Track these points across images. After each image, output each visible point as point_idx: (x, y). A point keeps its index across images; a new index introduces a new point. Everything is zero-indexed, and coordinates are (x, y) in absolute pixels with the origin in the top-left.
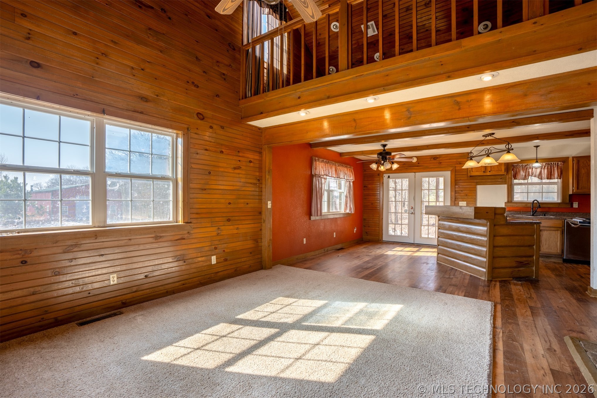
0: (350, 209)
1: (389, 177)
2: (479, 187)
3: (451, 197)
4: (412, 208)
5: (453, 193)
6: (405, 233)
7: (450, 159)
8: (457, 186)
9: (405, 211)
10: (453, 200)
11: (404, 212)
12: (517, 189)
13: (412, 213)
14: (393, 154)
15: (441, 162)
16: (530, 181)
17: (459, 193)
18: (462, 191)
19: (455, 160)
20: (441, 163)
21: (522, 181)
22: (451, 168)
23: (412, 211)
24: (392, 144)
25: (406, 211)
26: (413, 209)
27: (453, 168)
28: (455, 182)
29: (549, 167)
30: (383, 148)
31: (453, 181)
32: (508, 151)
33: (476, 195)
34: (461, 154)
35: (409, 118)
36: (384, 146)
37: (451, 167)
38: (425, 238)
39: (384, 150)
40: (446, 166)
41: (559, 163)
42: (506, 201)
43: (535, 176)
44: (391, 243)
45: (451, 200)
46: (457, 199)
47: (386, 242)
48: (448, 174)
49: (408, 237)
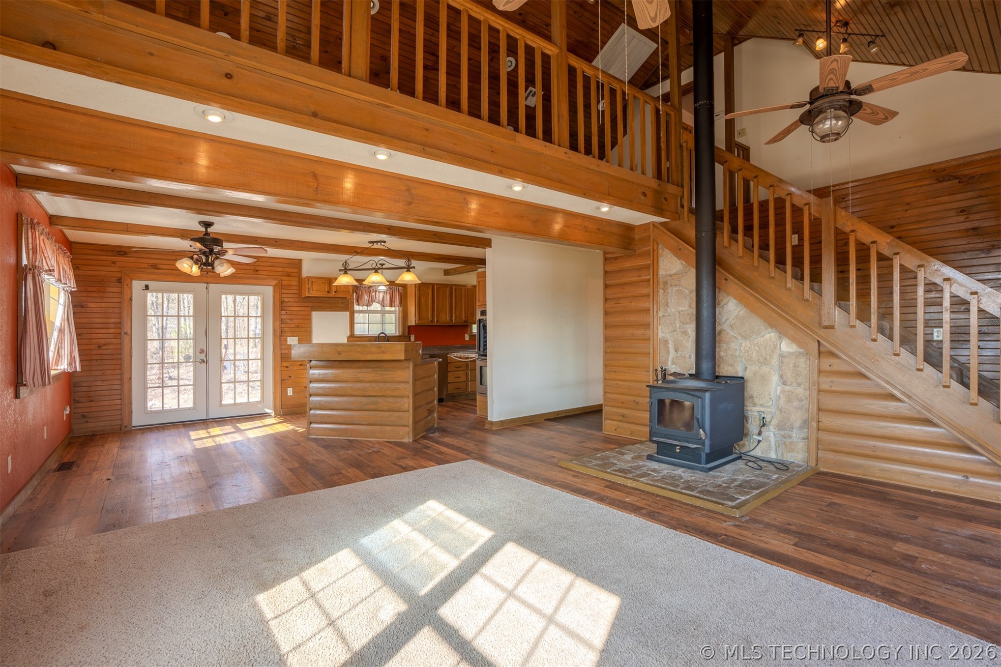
0: (71, 362)
1: (147, 287)
2: (315, 315)
3: (274, 330)
4: (202, 351)
5: (278, 324)
6: (187, 401)
7: (272, 266)
8: (283, 312)
9: (185, 358)
10: (278, 334)
11: (183, 361)
12: (358, 317)
13: (203, 361)
14: (226, 245)
15: (258, 268)
16: (371, 308)
17: (286, 323)
18: (291, 320)
19: (280, 269)
20: (257, 271)
21: (365, 308)
22: (274, 282)
23: (203, 356)
24: (223, 224)
25: (187, 358)
26: (204, 354)
27: (277, 282)
28: (280, 306)
29: (391, 292)
30: (203, 229)
31: (278, 303)
32: (408, 269)
33: (310, 327)
34: (289, 261)
35: (410, 203)
36: (208, 225)
37: (275, 279)
38: (229, 405)
39: (207, 234)
40: (266, 277)
41: (400, 288)
42: (348, 334)
43: (378, 303)
44: (157, 427)
45: (274, 334)
46: (285, 332)
47: (140, 429)
48: (269, 290)
49: (194, 408)
